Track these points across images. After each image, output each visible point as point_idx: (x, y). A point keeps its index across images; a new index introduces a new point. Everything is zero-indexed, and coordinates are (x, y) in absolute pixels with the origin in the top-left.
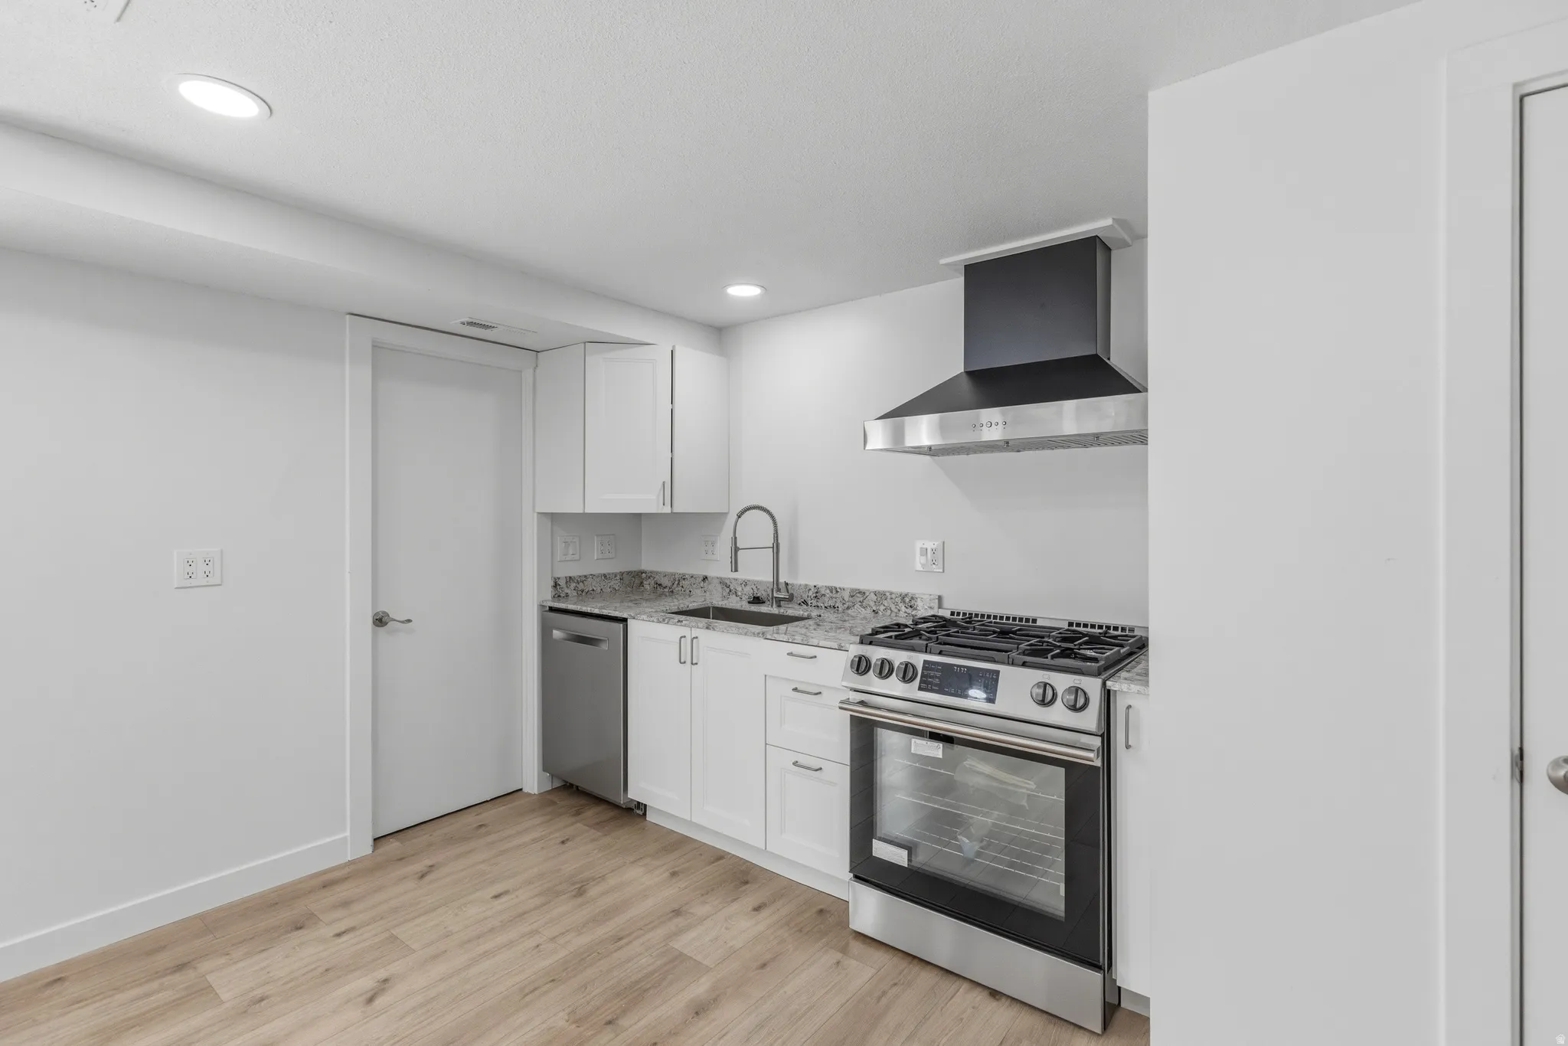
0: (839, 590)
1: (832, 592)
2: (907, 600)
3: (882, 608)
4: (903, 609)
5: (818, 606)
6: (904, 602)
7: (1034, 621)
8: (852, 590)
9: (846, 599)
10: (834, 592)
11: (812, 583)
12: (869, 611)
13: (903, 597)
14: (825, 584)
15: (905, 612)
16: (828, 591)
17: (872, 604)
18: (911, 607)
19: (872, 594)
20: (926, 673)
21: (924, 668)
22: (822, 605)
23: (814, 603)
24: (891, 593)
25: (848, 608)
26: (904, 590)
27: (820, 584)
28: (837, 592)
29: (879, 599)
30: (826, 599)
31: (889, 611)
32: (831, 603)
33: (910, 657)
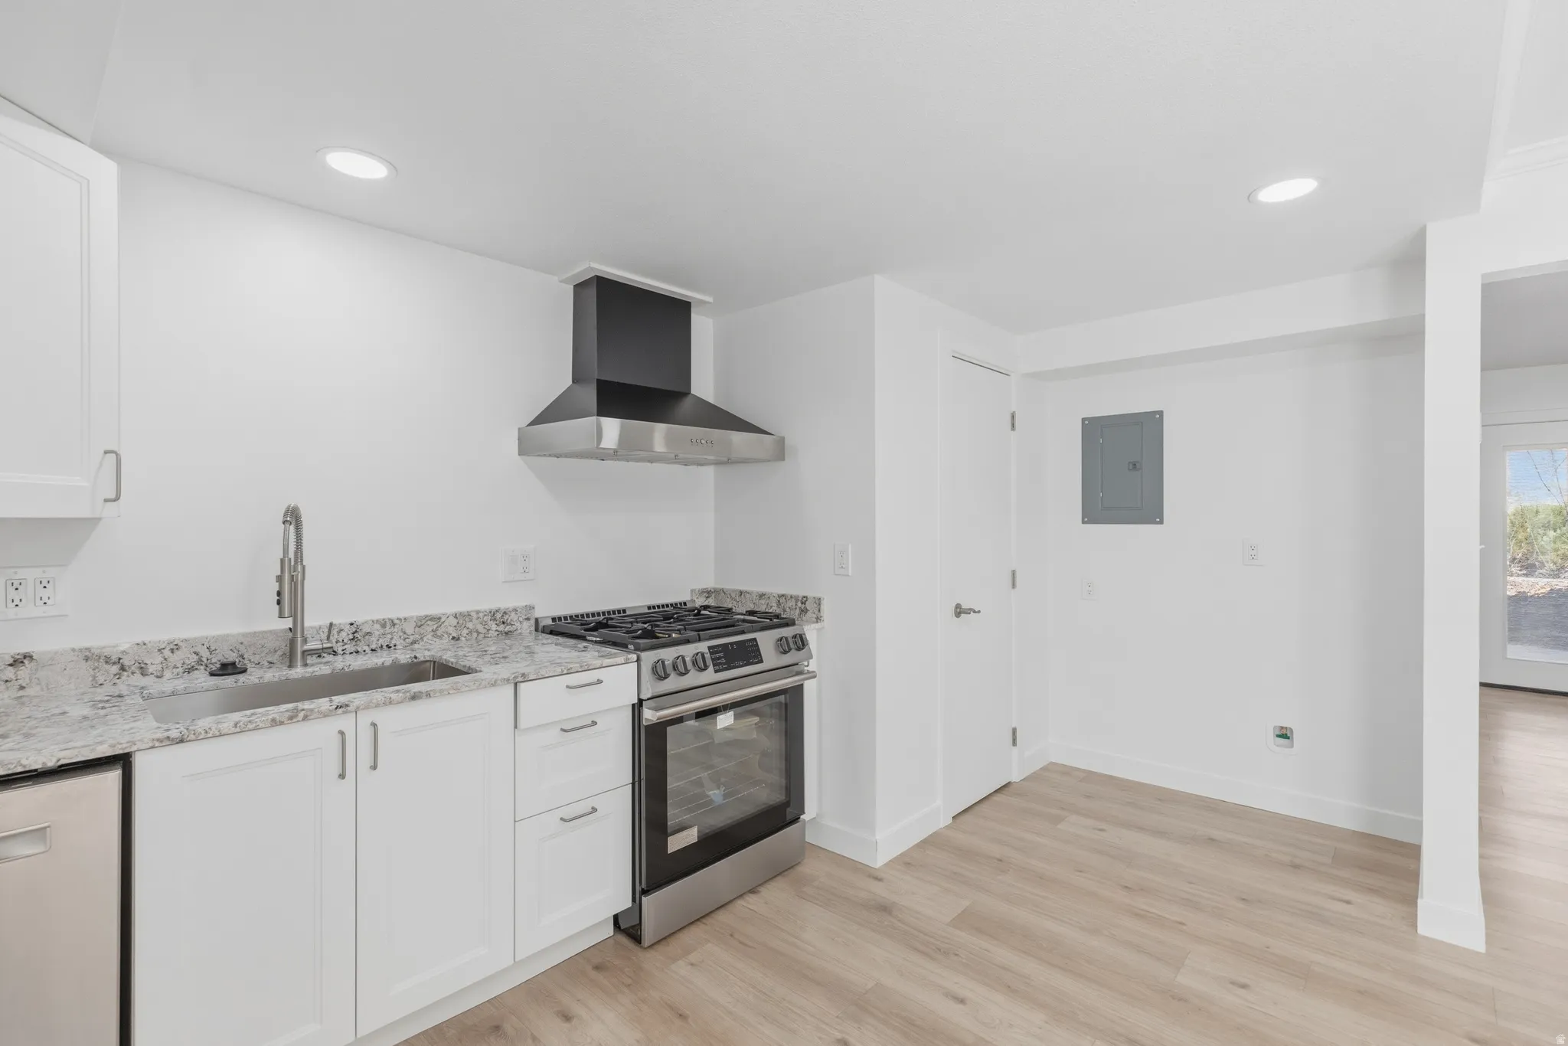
0: (396, 621)
1: (384, 626)
2: (498, 616)
3: (465, 631)
4: (494, 627)
5: (357, 652)
6: (495, 620)
7: (624, 611)
8: (420, 618)
9: (409, 631)
10: (388, 626)
11: (341, 620)
12: (446, 640)
13: (493, 614)
14: (369, 618)
15: (497, 630)
16: (377, 626)
17: (451, 630)
18: (504, 623)
19: (451, 618)
20: (713, 656)
21: (711, 653)
22: (366, 648)
23: (350, 648)
24: (478, 612)
25: (414, 642)
26: (493, 605)
27: (359, 619)
28: (394, 625)
29: (461, 622)
30: (373, 639)
31: (475, 635)
32: (384, 642)
33: (696, 648)
